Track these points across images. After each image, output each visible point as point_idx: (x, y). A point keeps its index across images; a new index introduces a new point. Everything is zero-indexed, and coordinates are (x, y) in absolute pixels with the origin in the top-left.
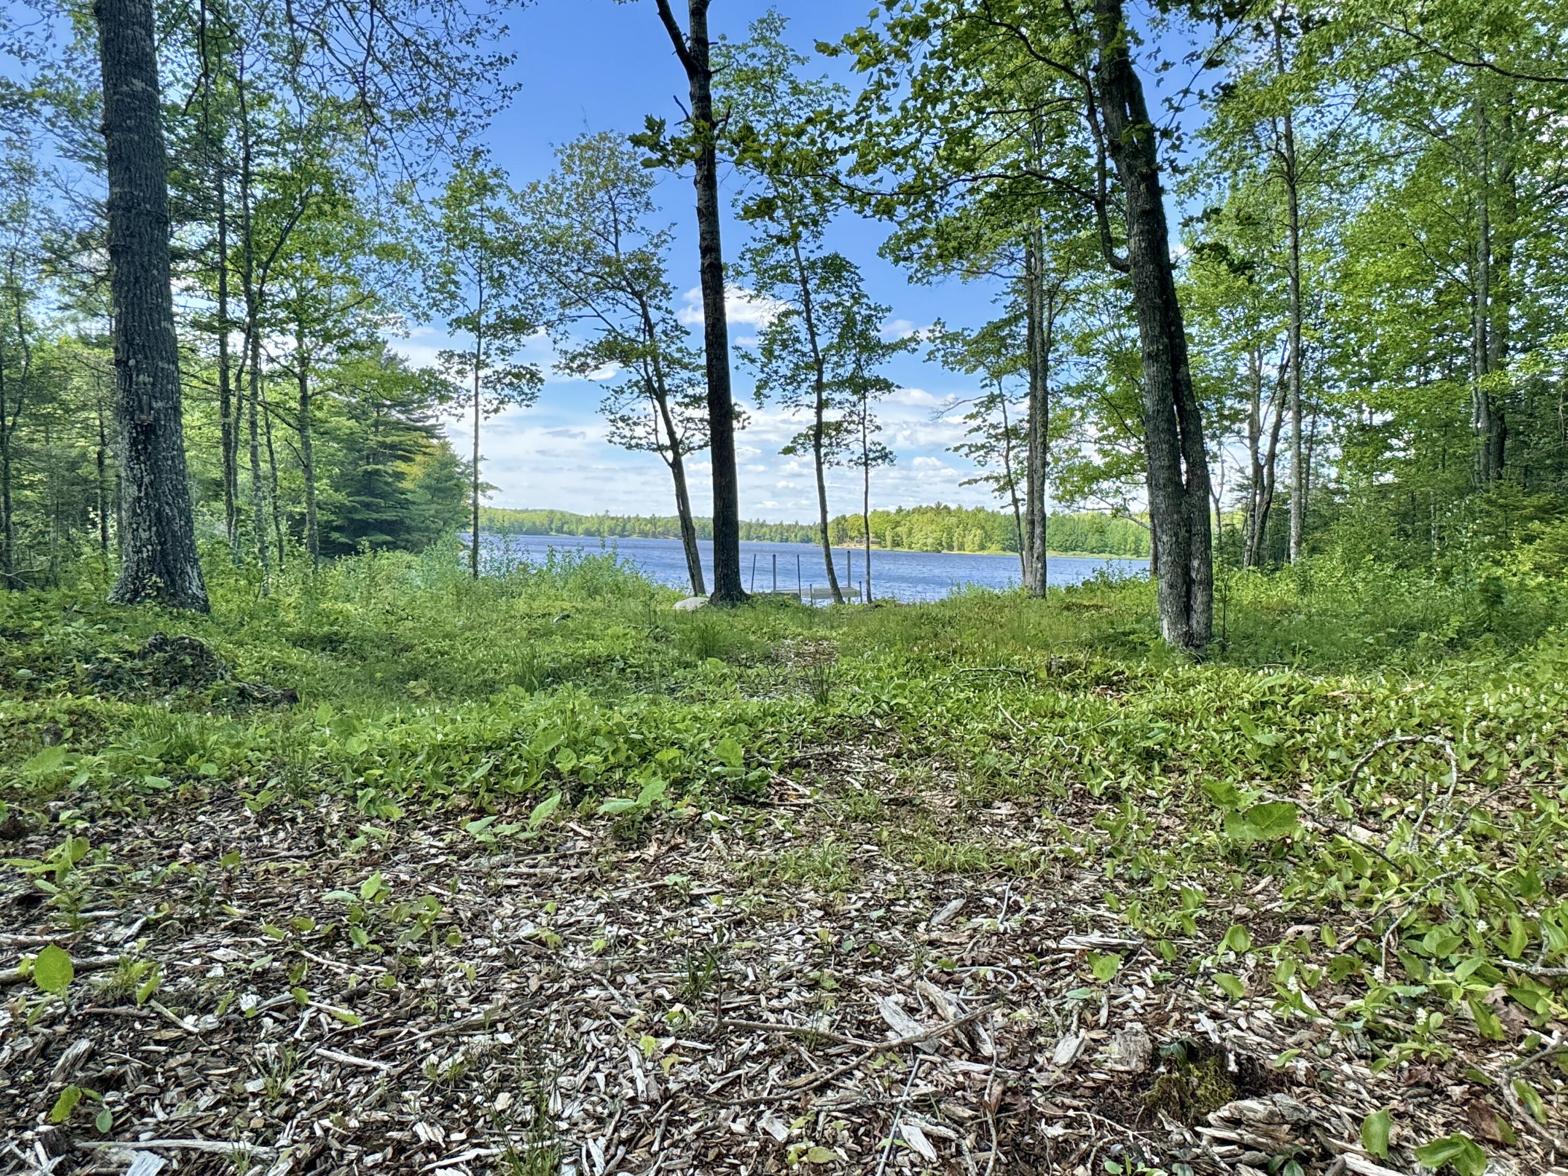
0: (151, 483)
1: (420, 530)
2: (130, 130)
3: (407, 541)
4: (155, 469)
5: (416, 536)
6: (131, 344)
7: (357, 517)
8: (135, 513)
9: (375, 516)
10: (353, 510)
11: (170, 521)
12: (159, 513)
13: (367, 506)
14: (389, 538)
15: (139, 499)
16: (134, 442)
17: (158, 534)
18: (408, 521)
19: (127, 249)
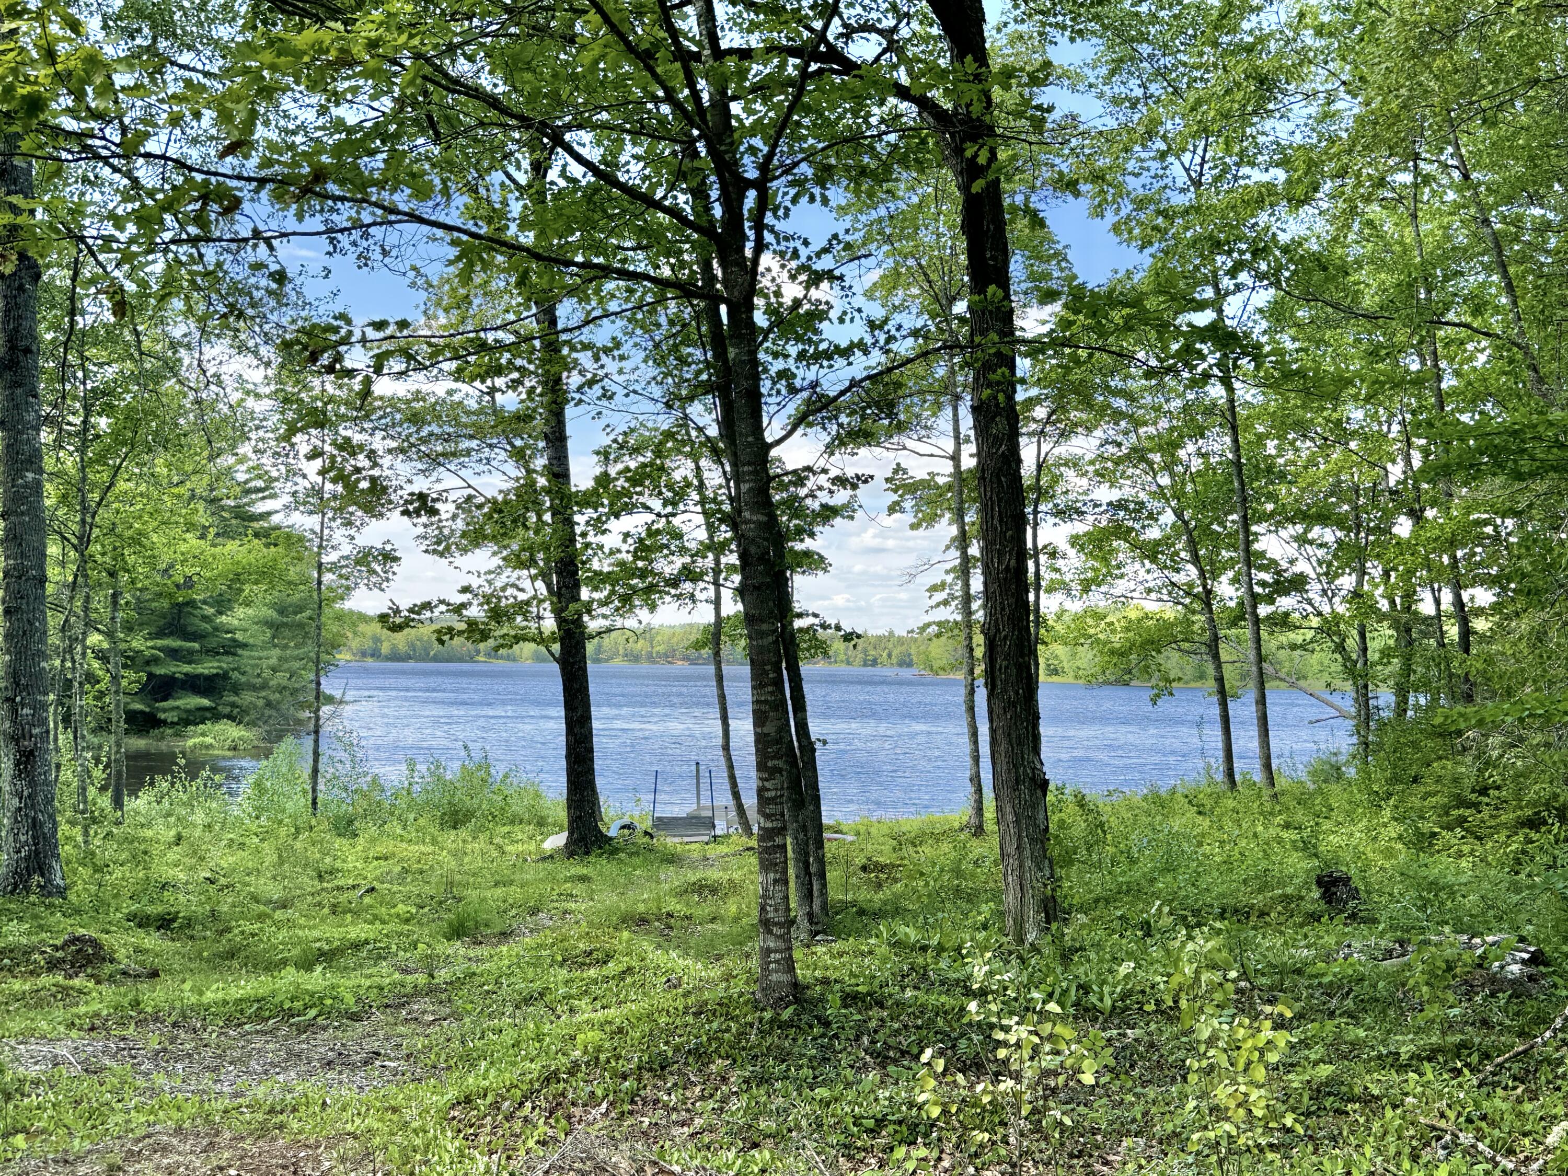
0: (29, 796)
1: (254, 688)
2: (23, 513)
3: (233, 705)
4: (32, 783)
5: (247, 698)
6: (18, 685)
7: (159, 671)
8: (16, 821)
9: (187, 668)
10: (155, 660)
11: (42, 824)
12: (34, 819)
13: (173, 654)
14: (206, 702)
15: (20, 809)
16: (17, 764)
17: (33, 837)
18: (235, 675)
19: (17, 610)
